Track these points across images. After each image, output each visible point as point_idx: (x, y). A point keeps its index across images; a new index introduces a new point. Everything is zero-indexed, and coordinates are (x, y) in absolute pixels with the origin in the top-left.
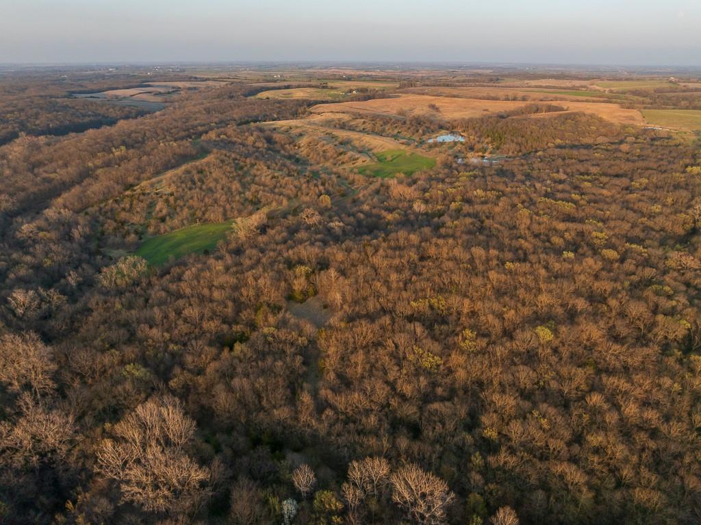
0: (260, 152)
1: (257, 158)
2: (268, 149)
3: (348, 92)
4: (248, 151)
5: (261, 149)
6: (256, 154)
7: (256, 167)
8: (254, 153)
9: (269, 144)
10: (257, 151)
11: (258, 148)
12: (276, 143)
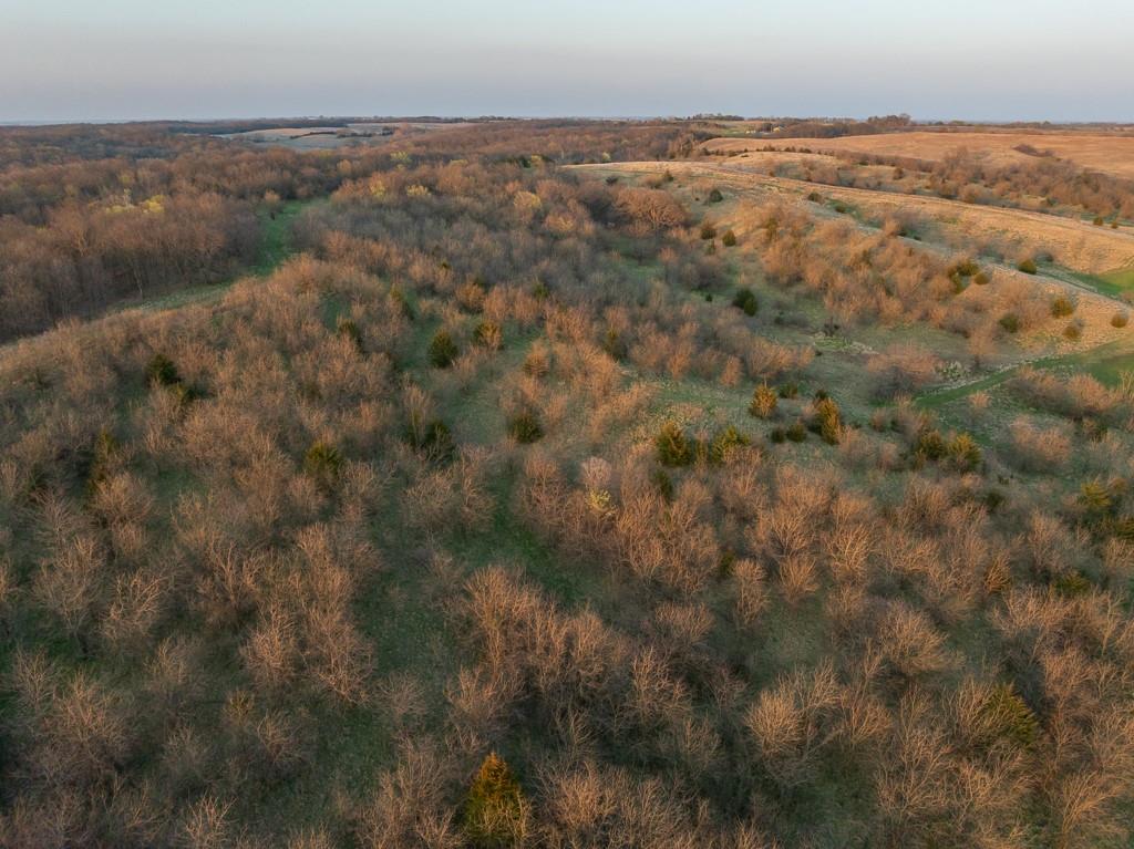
0: (565, 255)
1: (546, 289)
2: (601, 245)
3: (761, 130)
4: (509, 247)
5: (569, 243)
6: (544, 264)
7: (538, 351)
8: (534, 258)
9: (600, 227)
10: (549, 252)
11: (556, 237)
12: (631, 219)
